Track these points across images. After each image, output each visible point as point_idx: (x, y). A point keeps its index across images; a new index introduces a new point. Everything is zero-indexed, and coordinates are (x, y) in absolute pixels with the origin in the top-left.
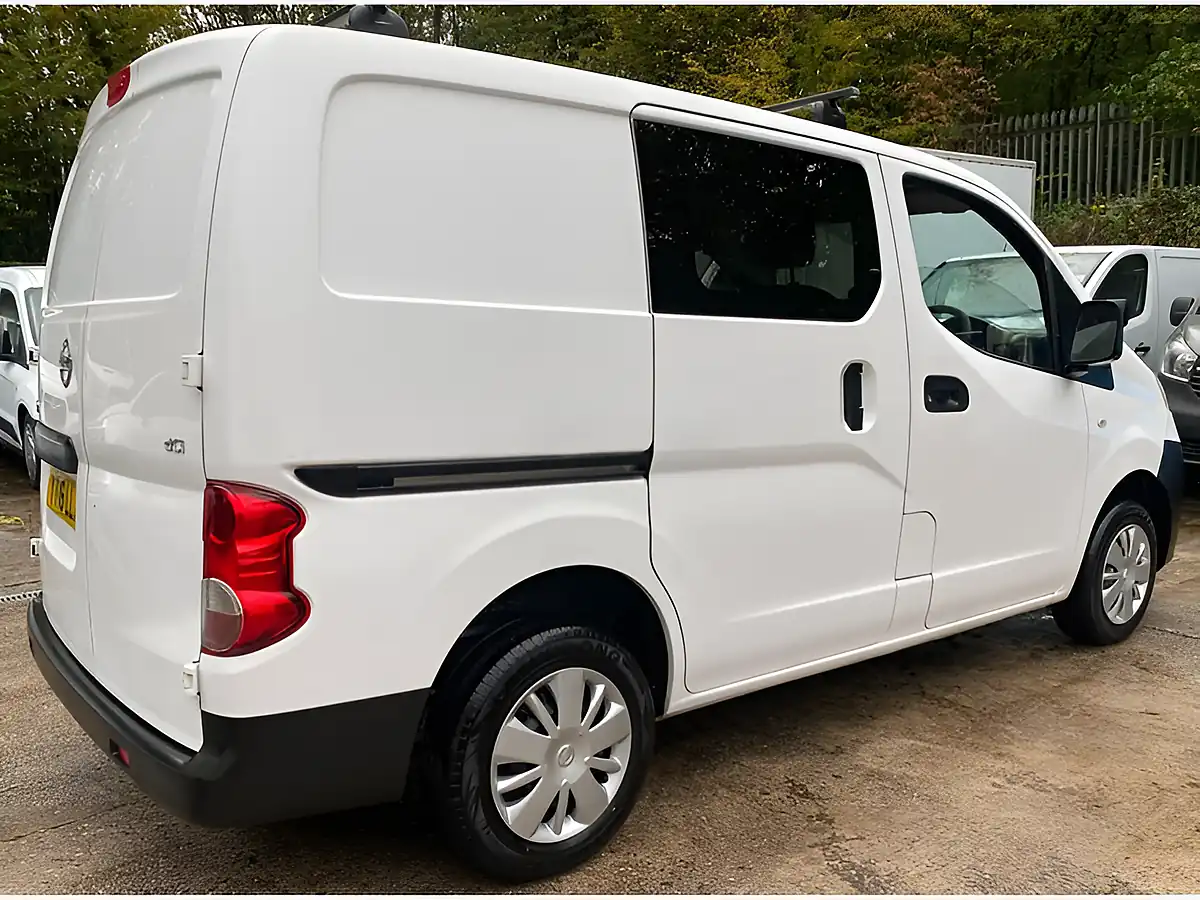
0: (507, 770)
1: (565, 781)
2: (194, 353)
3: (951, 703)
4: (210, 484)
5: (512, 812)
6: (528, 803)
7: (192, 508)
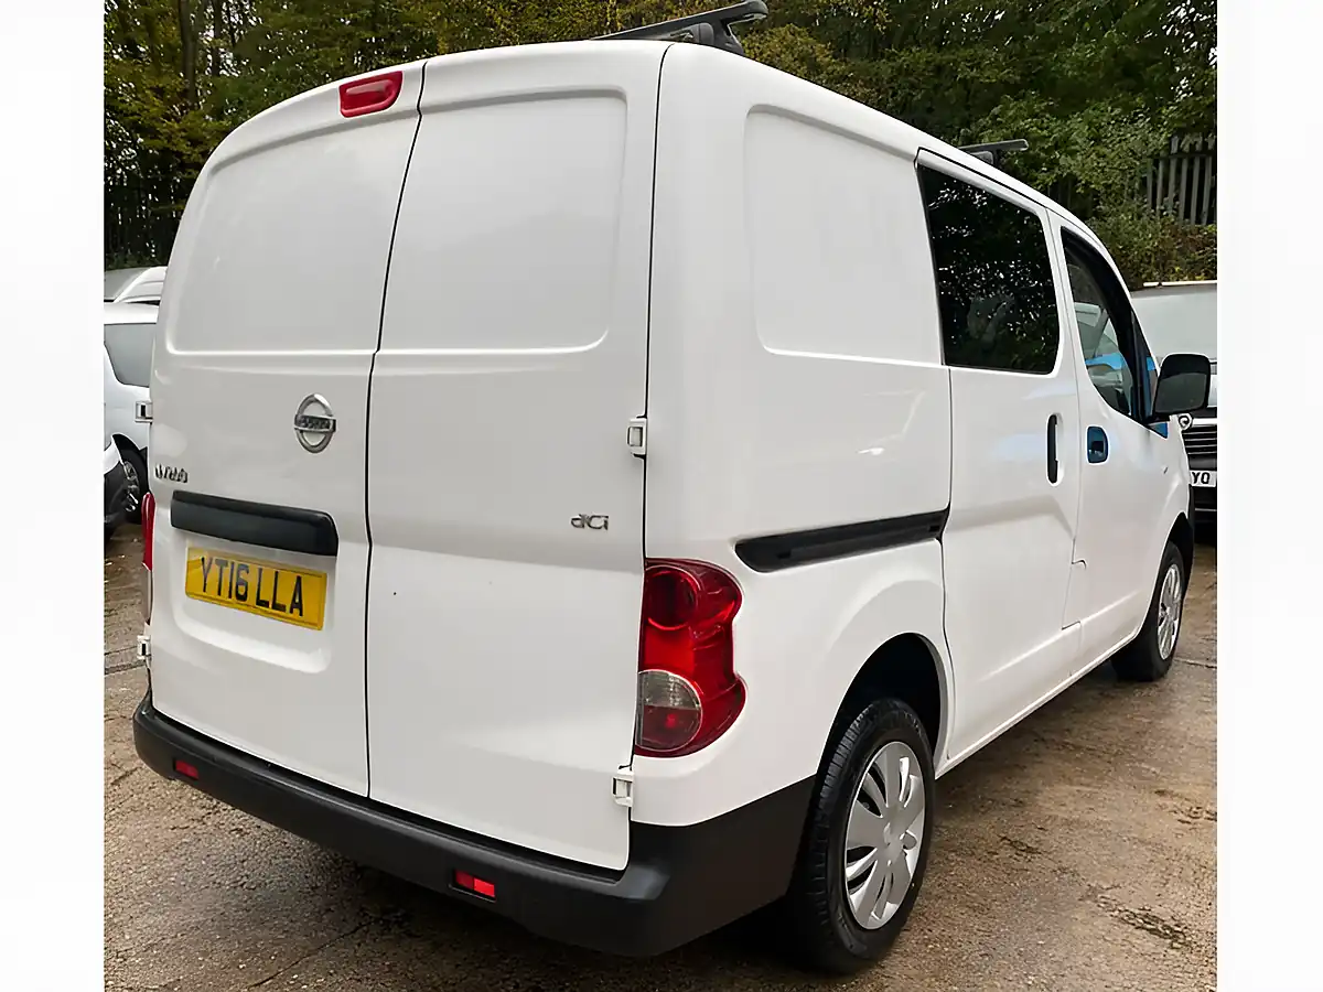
0: (855, 855)
1: (889, 862)
2: (633, 417)
3: (1078, 748)
4: (648, 562)
5: (857, 900)
6: (868, 889)
7: (630, 589)
